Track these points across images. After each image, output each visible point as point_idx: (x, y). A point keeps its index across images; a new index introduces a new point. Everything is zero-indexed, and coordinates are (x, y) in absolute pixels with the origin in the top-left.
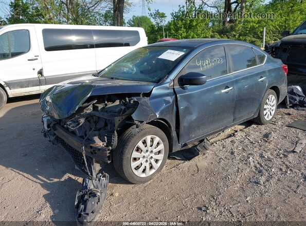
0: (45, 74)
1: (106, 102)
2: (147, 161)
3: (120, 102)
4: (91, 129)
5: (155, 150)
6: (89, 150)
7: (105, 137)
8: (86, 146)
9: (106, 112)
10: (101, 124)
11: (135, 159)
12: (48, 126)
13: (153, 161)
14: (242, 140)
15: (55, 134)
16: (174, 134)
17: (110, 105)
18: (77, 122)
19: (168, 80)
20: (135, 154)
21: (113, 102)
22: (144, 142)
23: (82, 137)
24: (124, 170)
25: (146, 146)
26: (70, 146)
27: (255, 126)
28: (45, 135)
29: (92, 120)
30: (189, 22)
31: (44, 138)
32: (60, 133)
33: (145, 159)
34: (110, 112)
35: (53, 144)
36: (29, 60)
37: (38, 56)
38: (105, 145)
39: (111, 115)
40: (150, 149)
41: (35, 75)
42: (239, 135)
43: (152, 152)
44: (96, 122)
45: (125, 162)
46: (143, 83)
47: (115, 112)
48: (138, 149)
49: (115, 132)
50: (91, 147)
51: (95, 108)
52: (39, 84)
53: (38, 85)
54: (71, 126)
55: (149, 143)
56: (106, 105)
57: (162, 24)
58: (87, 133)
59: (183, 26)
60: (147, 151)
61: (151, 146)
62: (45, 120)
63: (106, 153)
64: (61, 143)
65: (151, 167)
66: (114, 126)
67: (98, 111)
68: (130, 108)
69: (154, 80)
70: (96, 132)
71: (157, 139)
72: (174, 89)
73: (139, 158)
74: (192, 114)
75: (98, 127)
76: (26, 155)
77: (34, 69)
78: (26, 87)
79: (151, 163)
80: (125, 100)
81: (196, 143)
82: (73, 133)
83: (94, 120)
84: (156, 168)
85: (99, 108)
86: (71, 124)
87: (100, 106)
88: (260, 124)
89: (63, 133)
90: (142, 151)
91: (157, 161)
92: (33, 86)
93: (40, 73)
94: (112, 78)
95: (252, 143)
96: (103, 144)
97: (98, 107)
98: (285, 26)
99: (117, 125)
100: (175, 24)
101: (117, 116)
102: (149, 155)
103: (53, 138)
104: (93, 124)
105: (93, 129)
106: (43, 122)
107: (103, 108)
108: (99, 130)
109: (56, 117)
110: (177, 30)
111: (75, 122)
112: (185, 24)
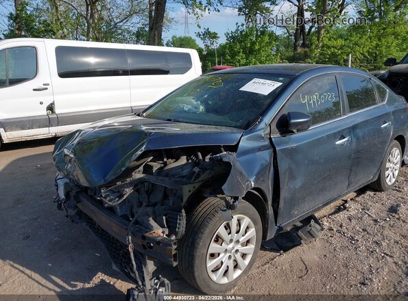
0: (58, 110)
1: (165, 160)
2: (230, 257)
3: (188, 160)
4: (141, 204)
5: (242, 239)
6: (140, 242)
7: (164, 217)
8: (134, 235)
9: (167, 175)
10: (158, 196)
11: (213, 256)
12: (67, 195)
13: (238, 256)
14: (360, 215)
15: (77, 207)
16: (270, 211)
17: (172, 164)
18: (119, 192)
19: (262, 125)
20: (214, 248)
21: (177, 160)
22: (228, 227)
23: (125, 217)
24: (196, 274)
25: (229, 233)
26: (103, 230)
27: (372, 193)
28: (59, 207)
29: (143, 189)
30: (249, 45)
31: (57, 210)
32: (87, 207)
33: (228, 255)
34: (173, 176)
35: (72, 221)
36: (34, 90)
37: (48, 85)
38: (167, 232)
39: (176, 182)
40: (235, 237)
41: (43, 112)
42: (353, 208)
43: (238, 242)
44: (149, 193)
45: (197, 262)
46: (224, 129)
47: (183, 177)
48: (218, 239)
49: (183, 211)
50: (144, 238)
51: (148, 169)
52: (48, 124)
53: (46, 127)
54: (108, 199)
55: (234, 227)
56: (165, 164)
57: (213, 47)
58: (134, 211)
59: (242, 50)
60: (231, 241)
61: (238, 232)
62: (61, 183)
63: (171, 250)
64: (88, 222)
65: (236, 267)
66: (182, 200)
67: (151, 173)
68: (207, 170)
69: (239, 124)
70: (149, 210)
71: (246, 221)
72: (270, 139)
73: (219, 254)
74: (296, 178)
75: (153, 200)
76: (28, 237)
77: (41, 103)
78: (29, 129)
79: (235, 261)
80: (197, 157)
81: (299, 224)
82: (111, 210)
83: (146, 189)
84: (243, 268)
85: (155, 169)
86: (108, 196)
87: (156, 166)
88: (378, 191)
89: (92, 207)
90: (223, 241)
91: (244, 256)
92: (39, 127)
93: (51, 108)
94: (170, 120)
95: (376, 221)
96: (163, 232)
97: (152, 167)
98: (376, 53)
99: (185, 199)
100: (231, 48)
101: (187, 184)
102: (233, 248)
103: (72, 212)
104: (145, 195)
105: (144, 204)
106: (57, 186)
107: (161, 169)
108: (155, 205)
109: (84, 182)
110: (234, 55)
111: (114, 192)
112: (244, 49)
